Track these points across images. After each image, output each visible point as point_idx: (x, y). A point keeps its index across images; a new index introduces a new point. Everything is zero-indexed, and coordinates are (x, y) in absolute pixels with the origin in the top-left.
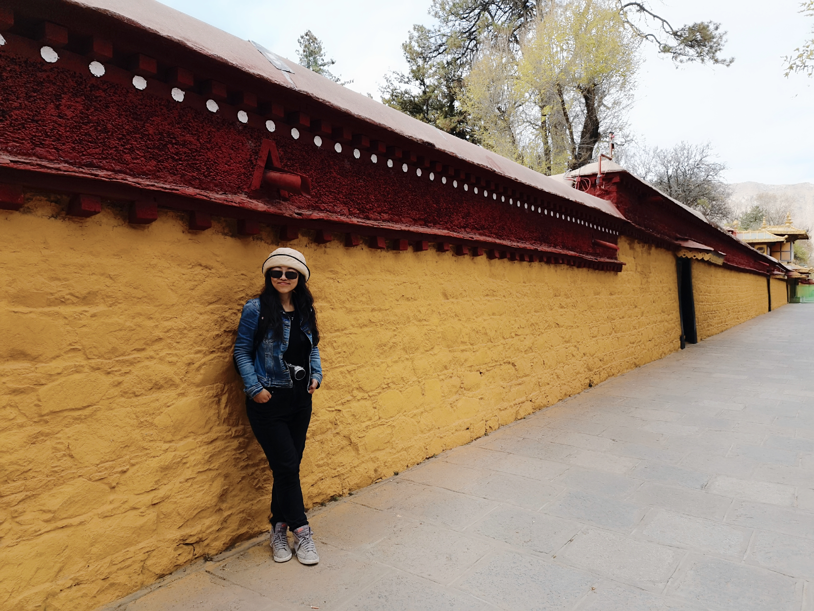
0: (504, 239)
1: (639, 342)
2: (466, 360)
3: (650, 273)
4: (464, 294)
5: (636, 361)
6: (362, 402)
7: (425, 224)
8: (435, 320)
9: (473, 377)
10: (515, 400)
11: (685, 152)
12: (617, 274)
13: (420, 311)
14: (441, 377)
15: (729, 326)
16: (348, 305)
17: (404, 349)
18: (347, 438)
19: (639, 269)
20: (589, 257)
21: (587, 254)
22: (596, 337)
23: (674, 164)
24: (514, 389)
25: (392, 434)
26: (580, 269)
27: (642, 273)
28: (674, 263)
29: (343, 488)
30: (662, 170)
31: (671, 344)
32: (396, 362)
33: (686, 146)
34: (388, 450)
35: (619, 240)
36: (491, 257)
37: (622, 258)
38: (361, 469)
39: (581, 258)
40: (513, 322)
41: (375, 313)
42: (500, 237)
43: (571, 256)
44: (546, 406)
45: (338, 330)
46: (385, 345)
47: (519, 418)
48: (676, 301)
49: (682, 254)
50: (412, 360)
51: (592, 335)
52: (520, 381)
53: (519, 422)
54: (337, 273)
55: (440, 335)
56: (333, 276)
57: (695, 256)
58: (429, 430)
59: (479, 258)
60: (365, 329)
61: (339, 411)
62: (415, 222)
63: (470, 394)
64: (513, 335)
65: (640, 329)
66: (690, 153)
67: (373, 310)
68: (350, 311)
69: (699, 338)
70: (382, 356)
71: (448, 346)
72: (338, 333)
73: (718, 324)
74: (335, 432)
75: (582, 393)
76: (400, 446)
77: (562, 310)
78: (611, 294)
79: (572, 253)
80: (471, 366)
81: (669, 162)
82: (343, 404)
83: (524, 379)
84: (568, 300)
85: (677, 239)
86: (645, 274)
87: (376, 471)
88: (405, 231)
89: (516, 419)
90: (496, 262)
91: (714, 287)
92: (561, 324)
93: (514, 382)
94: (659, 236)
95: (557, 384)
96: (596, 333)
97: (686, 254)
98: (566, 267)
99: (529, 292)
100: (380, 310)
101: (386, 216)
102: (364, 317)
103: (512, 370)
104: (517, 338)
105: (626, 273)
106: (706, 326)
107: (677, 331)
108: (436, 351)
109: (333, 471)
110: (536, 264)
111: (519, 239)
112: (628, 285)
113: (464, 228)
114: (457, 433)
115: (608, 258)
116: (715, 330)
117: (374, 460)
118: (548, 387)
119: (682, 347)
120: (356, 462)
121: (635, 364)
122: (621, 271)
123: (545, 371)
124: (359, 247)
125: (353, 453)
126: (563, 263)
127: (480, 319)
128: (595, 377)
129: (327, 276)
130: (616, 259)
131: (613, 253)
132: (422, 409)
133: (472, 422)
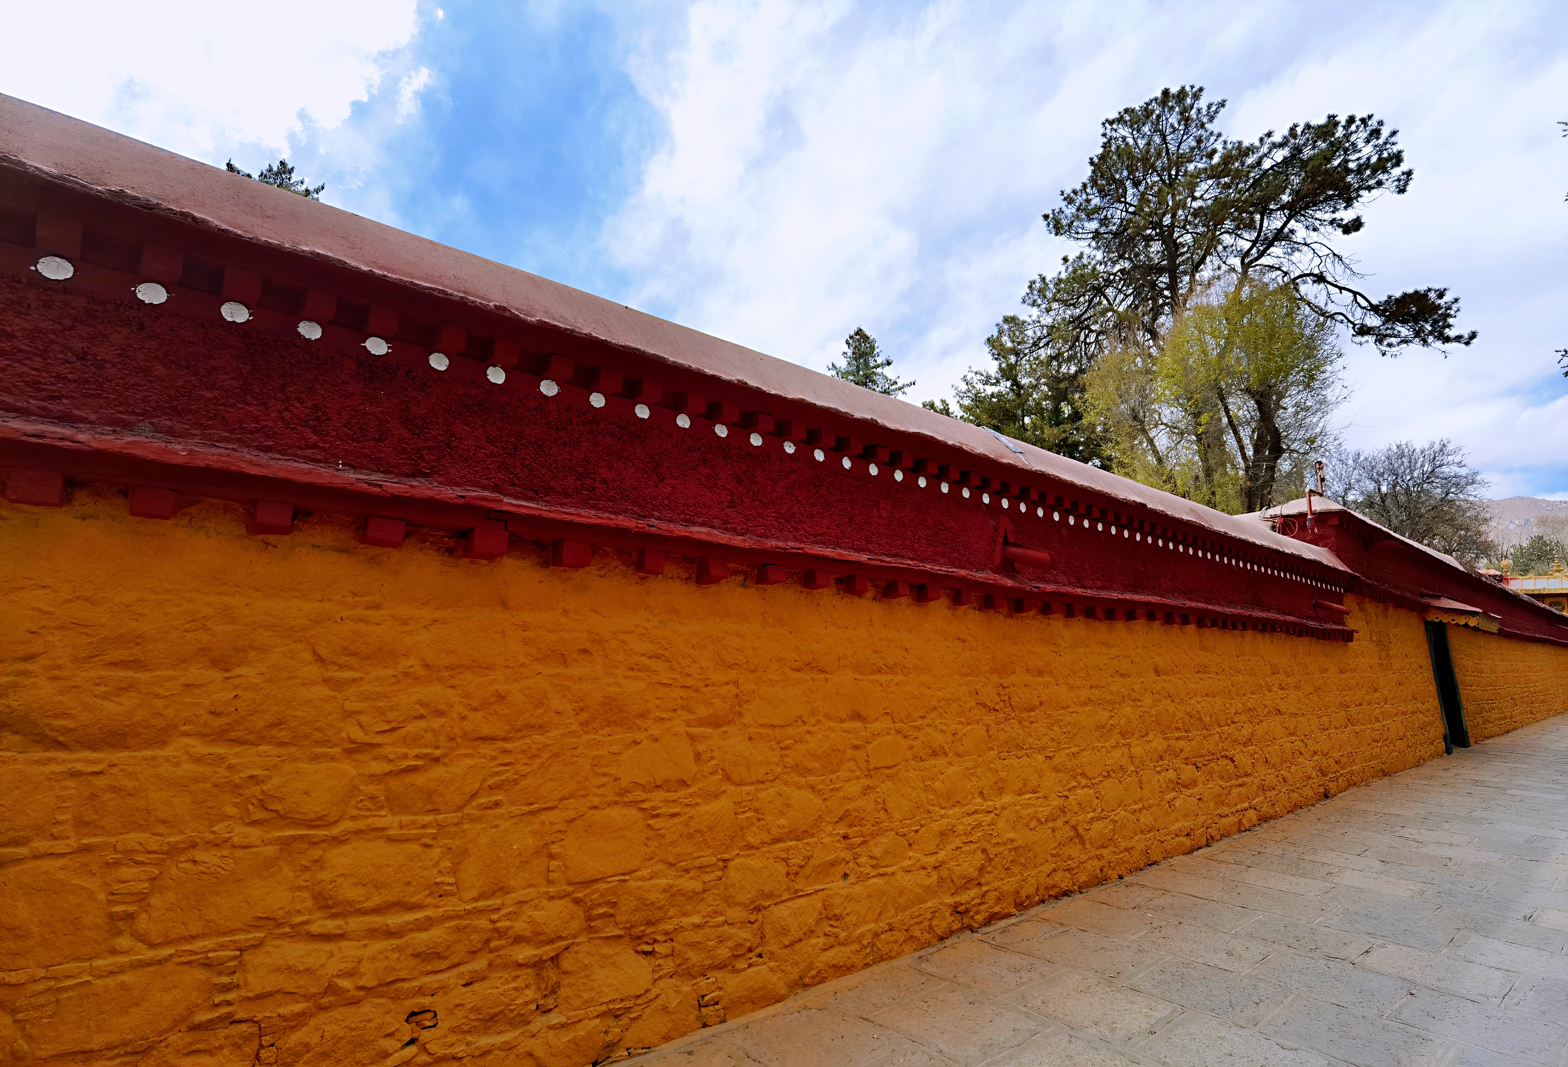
0: (1213, 604)
1: (1386, 740)
2: (1181, 751)
3: (1391, 643)
4: (1175, 670)
5: (1384, 767)
6: (1086, 790)
7: (1135, 591)
8: (1148, 700)
9: (1189, 772)
10: (1236, 805)
11: (1405, 460)
12: (1347, 645)
13: (1133, 689)
14: (1158, 769)
15: (1518, 724)
16: (1070, 681)
17: (1120, 733)
18: (1074, 828)
19: (1375, 639)
20: (1311, 623)
21: (1308, 618)
22: (1327, 729)
23: (1390, 479)
24: (1234, 791)
25: (1114, 830)
26: (1300, 639)
27: (1379, 643)
28: (1423, 628)
29: (1074, 884)
30: (1371, 486)
31: (1432, 747)
32: (1114, 747)
33: (1406, 451)
34: (1111, 848)
35: (1344, 599)
36: (1201, 624)
37: (1351, 623)
38: (1089, 866)
39: (1303, 625)
40: (1228, 705)
41: (1093, 691)
42: (1208, 602)
43: (1291, 623)
44: (1271, 818)
45: (1062, 708)
46: (1104, 727)
47: (1242, 829)
48: (1431, 683)
49: (1432, 617)
50: (1128, 745)
51: (1322, 727)
52: (1240, 781)
53: (1244, 834)
54: (1059, 645)
55: (1153, 719)
56: (1056, 649)
57: (1453, 620)
58: (1149, 832)
59: (1188, 627)
60: (1087, 708)
61: (1067, 797)
62: (1125, 588)
63: (1188, 792)
64: (1229, 721)
65: (1385, 722)
66: (1413, 461)
67: (1091, 687)
68: (1071, 688)
69: (1472, 740)
70: (1101, 740)
71: (1162, 732)
72: (1062, 711)
73: (1500, 719)
74: (1064, 820)
75: (1317, 805)
76: (1123, 845)
77: (1282, 692)
78: (1342, 672)
79: (1292, 618)
80: (1186, 759)
81: (1382, 475)
82: (1069, 790)
83: (1245, 779)
84: (1289, 680)
85: (1423, 595)
86: (1383, 645)
87: (1101, 870)
88: (1121, 599)
89: (1240, 831)
90: (1206, 631)
91: (1485, 664)
92: (1283, 710)
93: (1234, 782)
94: (1398, 593)
95: (1284, 790)
96: (1327, 724)
97: (1439, 616)
98: (1284, 636)
99: (1243, 668)
100: (1097, 687)
101: (1099, 583)
102: (1084, 694)
103: (1231, 768)
104: (1233, 726)
105: (1357, 643)
106: (1481, 723)
107: (1438, 728)
108: (1151, 737)
109: (1065, 864)
110: (1249, 634)
111: (1229, 603)
112: (1362, 660)
113: (1172, 592)
114: (1177, 840)
115: (1335, 623)
116: (1495, 729)
117: (1100, 857)
118: (1273, 793)
119: (1448, 751)
120: (1084, 857)
121: (1383, 771)
122: (1352, 641)
123: (1269, 771)
124: (1076, 618)
125: (1080, 847)
126: (1281, 631)
127: (1193, 701)
128: (1331, 784)
129: (1052, 649)
130: (1344, 624)
131: (1339, 617)
132: (1140, 805)
133: (1192, 827)
